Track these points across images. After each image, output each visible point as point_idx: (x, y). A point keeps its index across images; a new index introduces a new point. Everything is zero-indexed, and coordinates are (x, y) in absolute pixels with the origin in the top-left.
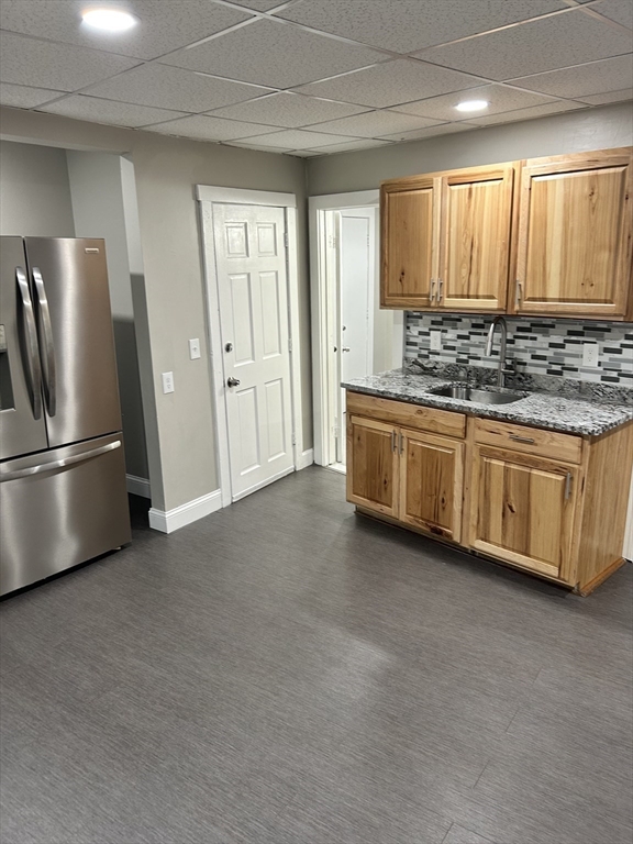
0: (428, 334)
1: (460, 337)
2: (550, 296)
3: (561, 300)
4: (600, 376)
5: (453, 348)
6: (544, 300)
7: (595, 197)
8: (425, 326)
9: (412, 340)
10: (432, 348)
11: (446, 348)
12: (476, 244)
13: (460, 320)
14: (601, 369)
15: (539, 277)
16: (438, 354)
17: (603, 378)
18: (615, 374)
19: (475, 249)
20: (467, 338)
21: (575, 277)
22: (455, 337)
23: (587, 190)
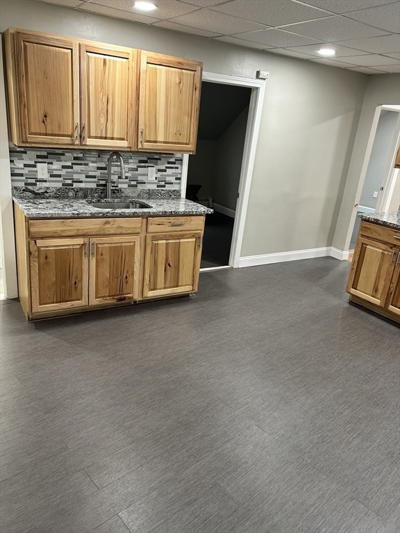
0: (35, 166)
1: (64, 167)
2: (159, 140)
3: (165, 142)
4: (156, 185)
5: (59, 176)
6: (156, 142)
7: (181, 84)
8: (30, 159)
9: (17, 171)
10: (40, 177)
11: (51, 176)
12: (110, 102)
13: (63, 155)
14: (157, 181)
15: (153, 128)
16: (46, 181)
17: (158, 186)
18: (163, 183)
19: (110, 105)
20: (71, 167)
21: (172, 130)
22: (60, 167)
23: (178, 81)
